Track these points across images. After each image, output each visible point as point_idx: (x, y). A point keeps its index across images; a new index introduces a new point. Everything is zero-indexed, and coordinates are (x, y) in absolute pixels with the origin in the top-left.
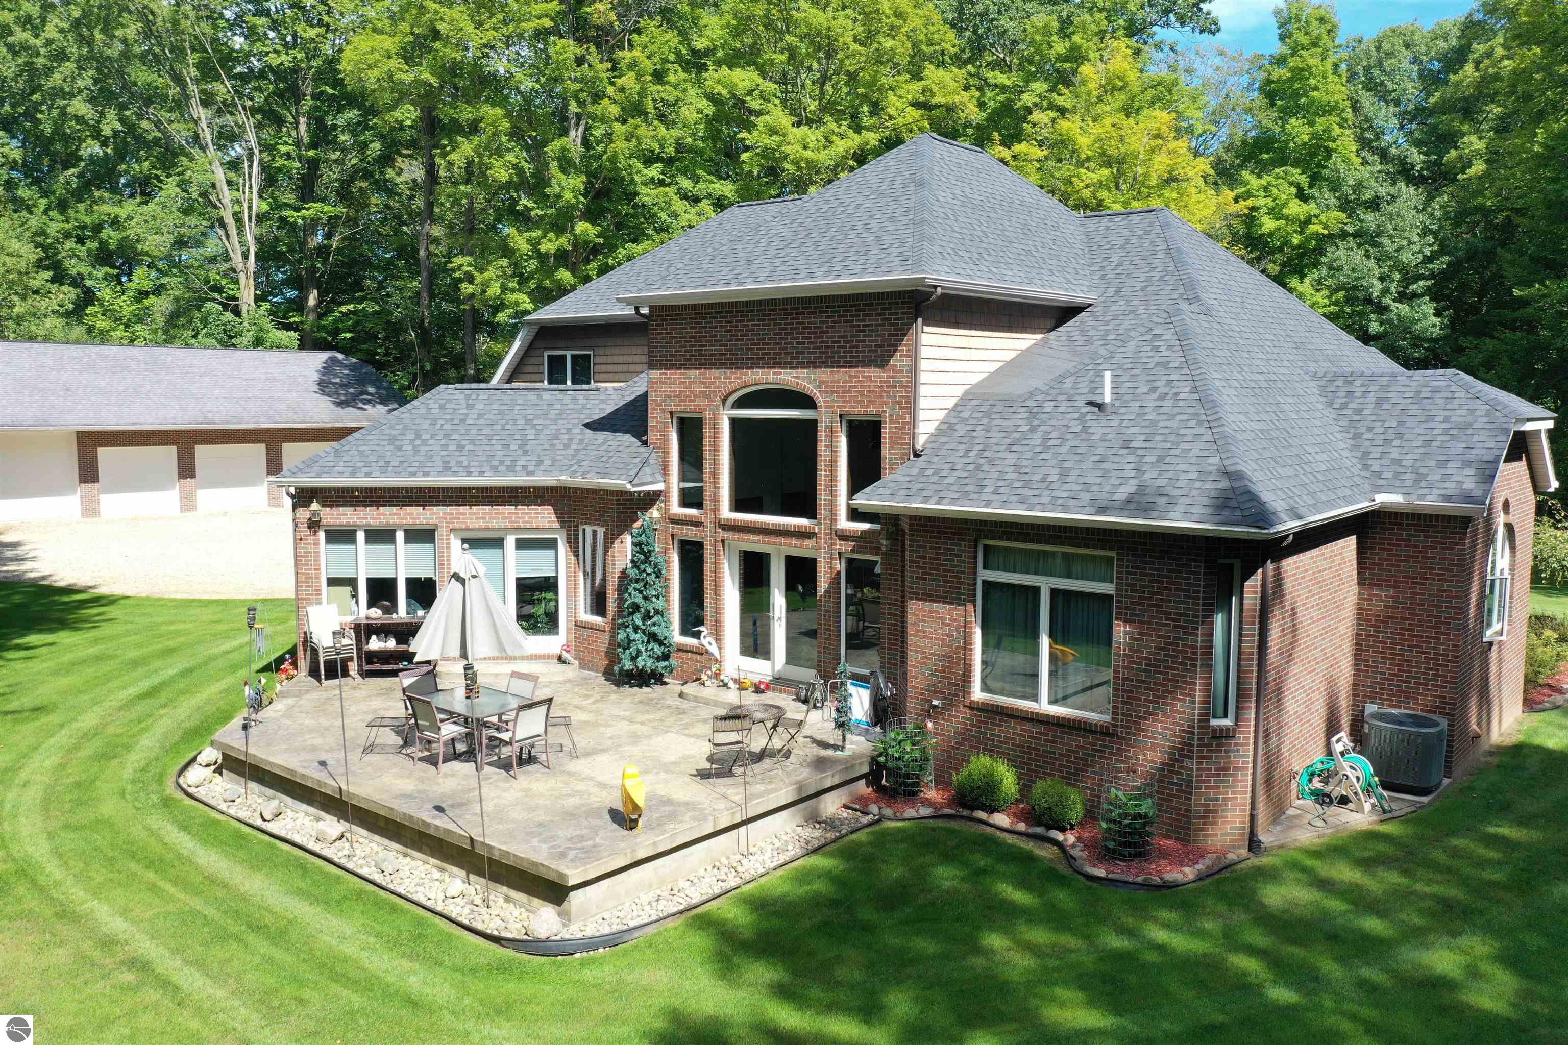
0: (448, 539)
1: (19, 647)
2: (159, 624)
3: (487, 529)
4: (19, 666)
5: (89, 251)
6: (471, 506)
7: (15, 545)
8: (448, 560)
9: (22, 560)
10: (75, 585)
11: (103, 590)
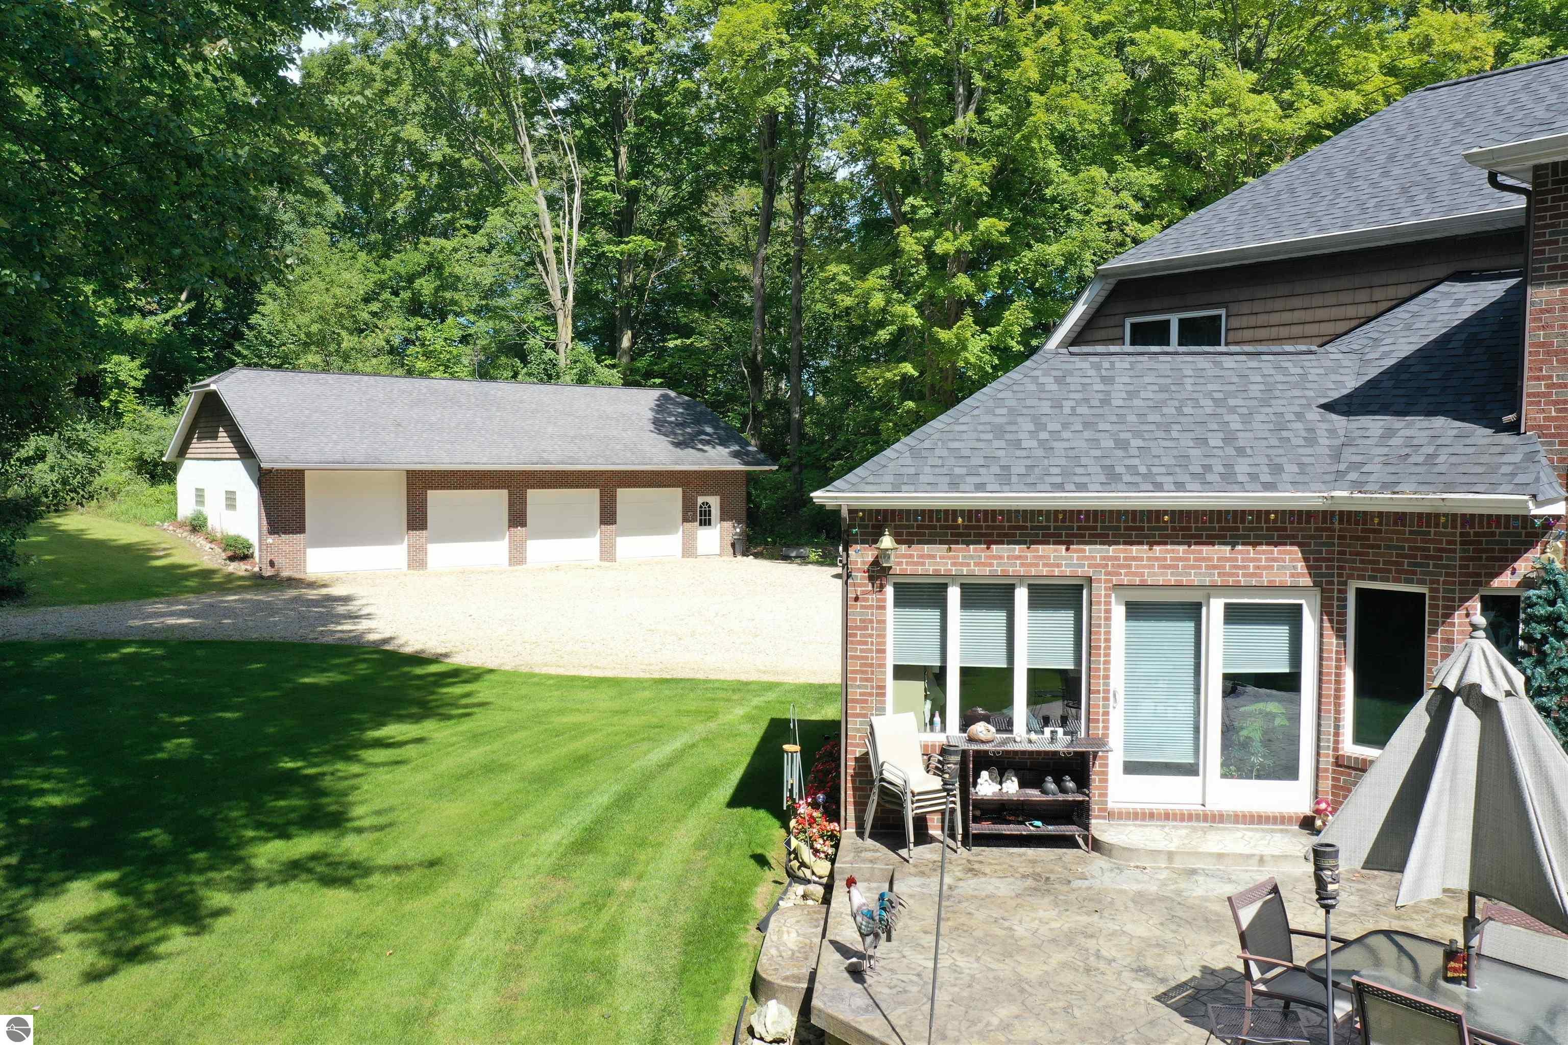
0: (1108, 603)
1: (380, 744)
2: (547, 713)
3: (1179, 586)
4: (383, 776)
5: (402, 301)
6: (1151, 544)
7: (346, 600)
8: (1108, 640)
9: (357, 617)
10: (423, 651)
11: (459, 660)
